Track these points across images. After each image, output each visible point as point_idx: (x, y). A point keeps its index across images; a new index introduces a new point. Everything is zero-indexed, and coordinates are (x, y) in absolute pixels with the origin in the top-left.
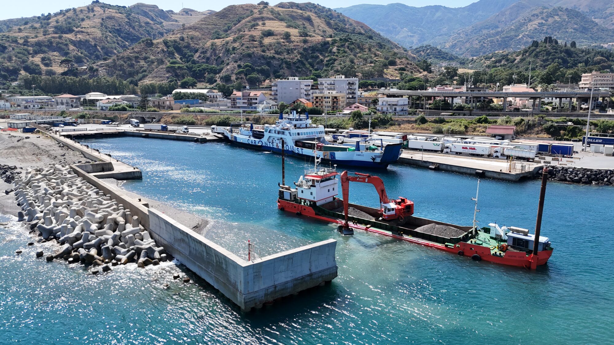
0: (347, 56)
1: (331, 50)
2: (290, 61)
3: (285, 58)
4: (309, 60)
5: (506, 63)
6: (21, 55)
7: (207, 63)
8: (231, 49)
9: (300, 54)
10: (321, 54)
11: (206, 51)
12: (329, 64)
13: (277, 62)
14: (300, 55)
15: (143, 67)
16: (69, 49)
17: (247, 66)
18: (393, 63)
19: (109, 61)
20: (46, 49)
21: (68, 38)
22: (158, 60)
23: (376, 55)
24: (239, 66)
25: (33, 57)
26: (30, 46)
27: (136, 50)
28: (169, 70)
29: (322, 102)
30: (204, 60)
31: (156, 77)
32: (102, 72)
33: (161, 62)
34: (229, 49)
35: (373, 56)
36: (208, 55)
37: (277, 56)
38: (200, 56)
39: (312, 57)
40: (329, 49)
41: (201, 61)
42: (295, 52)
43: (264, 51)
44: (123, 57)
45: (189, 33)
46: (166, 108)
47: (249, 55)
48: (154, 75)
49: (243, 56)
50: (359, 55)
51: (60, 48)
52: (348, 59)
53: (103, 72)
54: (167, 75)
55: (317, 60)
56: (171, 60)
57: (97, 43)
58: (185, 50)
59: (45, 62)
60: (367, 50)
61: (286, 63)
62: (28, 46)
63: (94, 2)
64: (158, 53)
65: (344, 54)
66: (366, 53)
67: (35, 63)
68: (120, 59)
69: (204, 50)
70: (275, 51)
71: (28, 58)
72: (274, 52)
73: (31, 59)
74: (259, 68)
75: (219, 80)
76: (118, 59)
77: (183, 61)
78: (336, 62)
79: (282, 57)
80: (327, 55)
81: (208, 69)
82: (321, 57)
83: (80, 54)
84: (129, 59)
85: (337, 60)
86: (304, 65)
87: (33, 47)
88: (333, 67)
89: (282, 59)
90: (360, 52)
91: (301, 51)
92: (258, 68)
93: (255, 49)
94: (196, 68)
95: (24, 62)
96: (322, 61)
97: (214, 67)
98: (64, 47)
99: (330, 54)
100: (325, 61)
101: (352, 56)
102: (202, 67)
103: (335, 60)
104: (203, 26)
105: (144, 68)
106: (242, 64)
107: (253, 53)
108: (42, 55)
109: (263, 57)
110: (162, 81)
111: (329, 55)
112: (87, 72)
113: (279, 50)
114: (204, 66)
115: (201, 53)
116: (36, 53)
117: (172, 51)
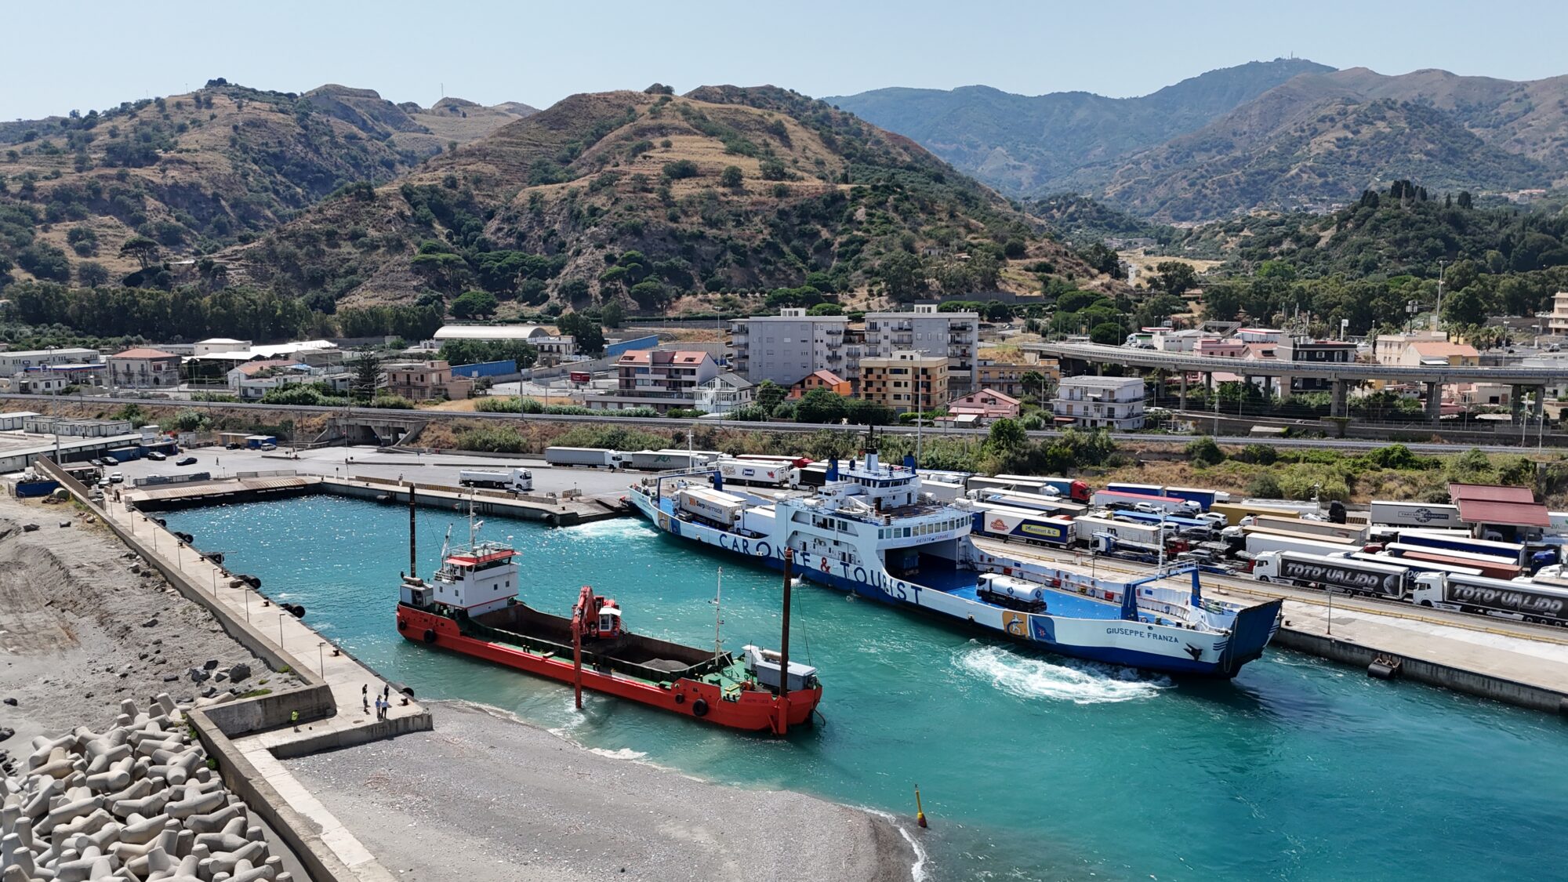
0: (893, 231)
1: (852, 214)
2: (744, 246)
3: (730, 238)
4: (795, 243)
5: (1294, 247)
6: (15, 225)
7: (519, 247)
8: (585, 212)
9: (771, 226)
10: (824, 226)
11: (516, 217)
12: (847, 251)
13: (710, 248)
14: (770, 229)
15: (348, 260)
16: (144, 209)
17: (630, 259)
18: (1017, 252)
19: (256, 244)
20: (82, 208)
21: (143, 179)
22: (388, 241)
23: (970, 229)
24: (610, 259)
25: (45, 230)
26: (40, 201)
27: (329, 213)
28: (418, 268)
29: (884, 384)
30: (511, 240)
31: (384, 287)
32: (236, 275)
33: (397, 246)
34: (580, 212)
35: (962, 230)
36: (522, 226)
37: (710, 232)
38: (500, 230)
39: (802, 235)
40: (846, 214)
41: (501, 243)
42: (757, 219)
43: (674, 219)
44: (293, 235)
45: (470, 168)
46: (428, 391)
47: (636, 231)
48: (380, 282)
49: (621, 232)
50: (927, 228)
51: (121, 204)
52: (897, 241)
53: (238, 274)
54: (415, 283)
55: (816, 243)
56: (425, 243)
57: (220, 191)
58: (460, 214)
59: (77, 244)
60: (943, 215)
61: (735, 249)
62: (35, 200)
63: (211, 83)
64: (389, 222)
65: (884, 227)
66: (944, 224)
67: (52, 246)
68: (287, 238)
69: (511, 213)
70: (703, 218)
71: (33, 233)
72: (701, 220)
73: (40, 235)
74: (663, 264)
75: (555, 294)
76: (280, 239)
77: (454, 243)
78: (864, 247)
79: (725, 236)
80: (840, 228)
81: (523, 264)
82: (825, 234)
83: (173, 221)
84: (311, 238)
85: (867, 241)
86: (782, 254)
87: (48, 203)
88: (859, 260)
89: (723, 241)
90: (927, 222)
91: (773, 217)
92: (660, 264)
93: (650, 213)
94: (490, 261)
95: (21, 244)
96: (828, 244)
97: (539, 261)
98: (129, 202)
99: (847, 226)
100: (836, 245)
101: (906, 232)
102: (508, 260)
103: (863, 242)
104: (504, 149)
105: (351, 263)
106: (617, 250)
107: (647, 223)
108: (73, 225)
109: (672, 233)
110: (401, 298)
111: (845, 230)
112: (193, 274)
113: (715, 216)
114: (514, 256)
115: (503, 220)
116: (54, 218)
117: (426, 217)
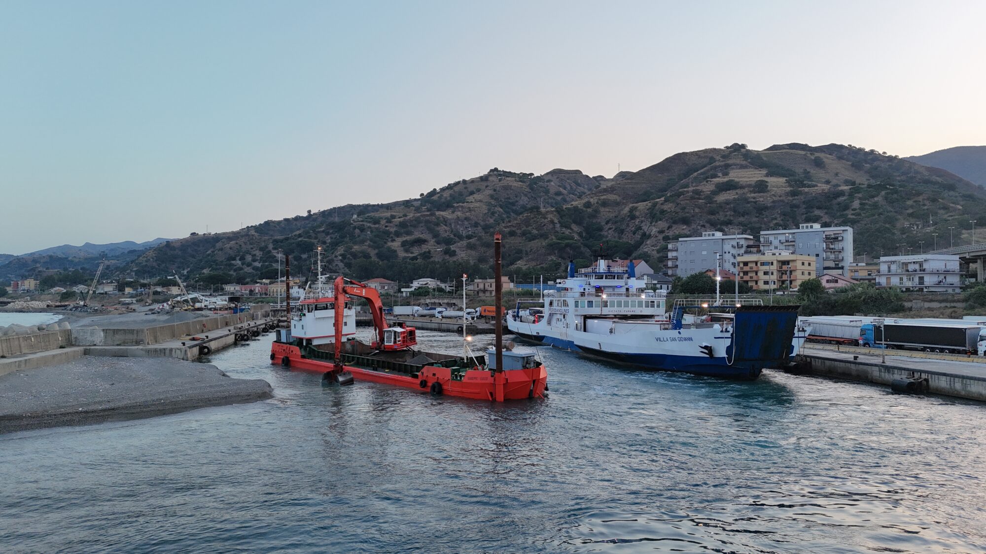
0: (881, 214)
1: (849, 204)
6: (378, 239)
7: (618, 237)
9: (784, 215)
11: (620, 221)
14: (783, 218)
15: (518, 247)
21: (443, 217)
22: (541, 235)
25: (392, 241)
27: (514, 222)
29: (756, 273)
31: (532, 260)
34: (655, 214)
45: (602, 197)
48: (530, 257)
49: (675, 223)
50: (910, 211)
51: (429, 228)
52: (882, 220)
54: (549, 257)
58: (590, 222)
60: (927, 202)
62: (391, 227)
63: (491, 171)
64: (544, 225)
65: (874, 212)
66: (925, 207)
67: (393, 248)
69: (618, 219)
70: (735, 212)
71: (386, 242)
73: (389, 243)
77: (582, 238)
80: (838, 214)
81: (617, 247)
85: (858, 222)
87: (396, 228)
91: (786, 209)
95: (378, 247)
98: (433, 227)
99: (844, 213)
103: (854, 223)
104: (626, 186)
105: (520, 249)
108: (404, 238)
110: (539, 265)
111: (842, 215)
112: (441, 256)
113: (743, 210)
115: (614, 224)
116: (397, 235)
